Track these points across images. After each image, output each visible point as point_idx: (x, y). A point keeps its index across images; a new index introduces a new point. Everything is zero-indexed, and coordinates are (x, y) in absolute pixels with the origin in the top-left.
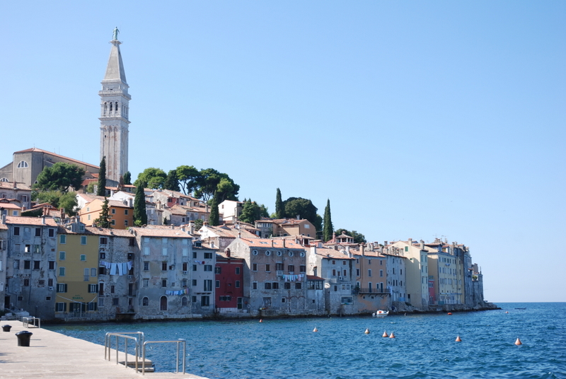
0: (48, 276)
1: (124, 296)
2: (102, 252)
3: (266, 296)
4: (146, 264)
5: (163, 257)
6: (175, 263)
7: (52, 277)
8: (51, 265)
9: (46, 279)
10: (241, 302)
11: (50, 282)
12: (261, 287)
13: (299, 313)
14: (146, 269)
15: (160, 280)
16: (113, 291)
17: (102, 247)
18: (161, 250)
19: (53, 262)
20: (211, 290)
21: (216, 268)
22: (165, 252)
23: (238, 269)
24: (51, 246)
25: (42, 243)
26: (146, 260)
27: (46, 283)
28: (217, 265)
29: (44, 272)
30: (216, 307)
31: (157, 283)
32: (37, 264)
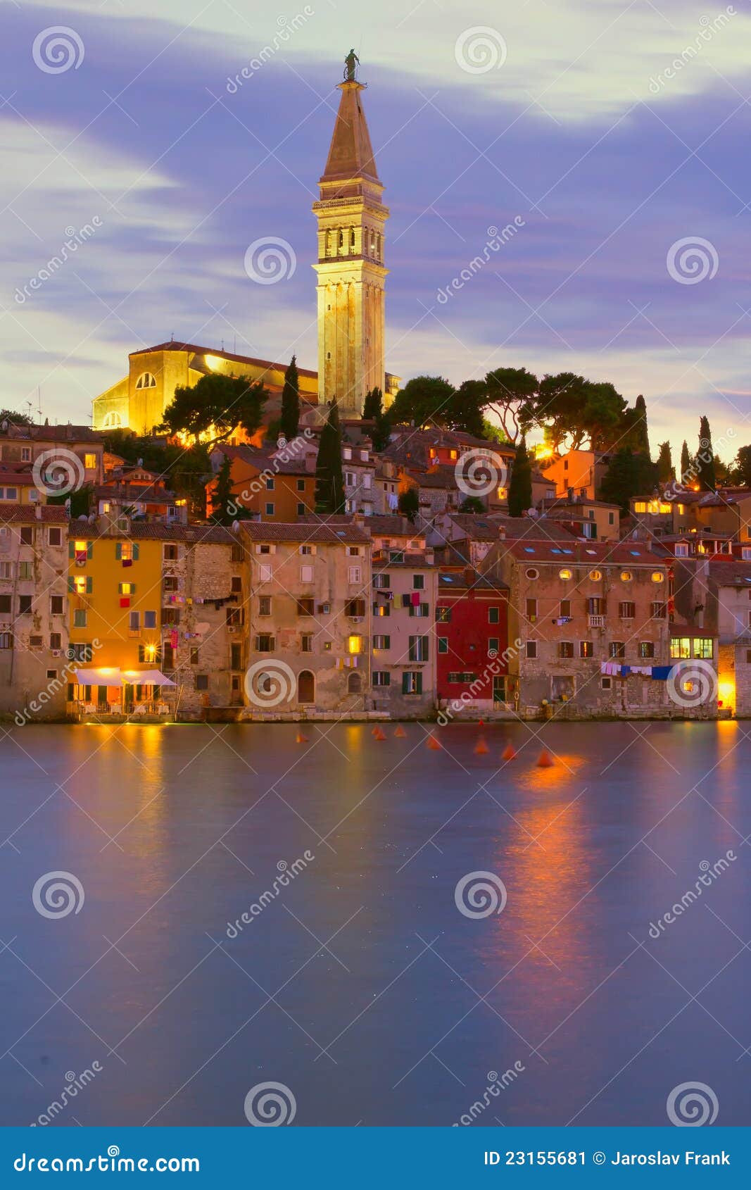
0: (51, 628)
1: (221, 670)
2: (168, 574)
3: (561, 672)
4: (265, 600)
5: (304, 585)
6: (331, 599)
7: (58, 629)
8: (57, 605)
9: (46, 635)
10: (502, 685)
11: (56, 640)
12: (547, 653)
13: (648, 713)
14: (264, 612)
15: (298, 637)
16: (195, 659)
17: (168, 565)
18: (300, 570)
19: (61, 598)
20: (426, 659)
21: (438, 611)
22: (307, 574)
23: (494, 612)
24: (55, 565)
25: (36, 559)
26: (264, 592)
27: (47, 641)
28: (440, 603)
29: (40, 618)
30: (440, 696)
31: (291, 643)
32: (26, 602)
